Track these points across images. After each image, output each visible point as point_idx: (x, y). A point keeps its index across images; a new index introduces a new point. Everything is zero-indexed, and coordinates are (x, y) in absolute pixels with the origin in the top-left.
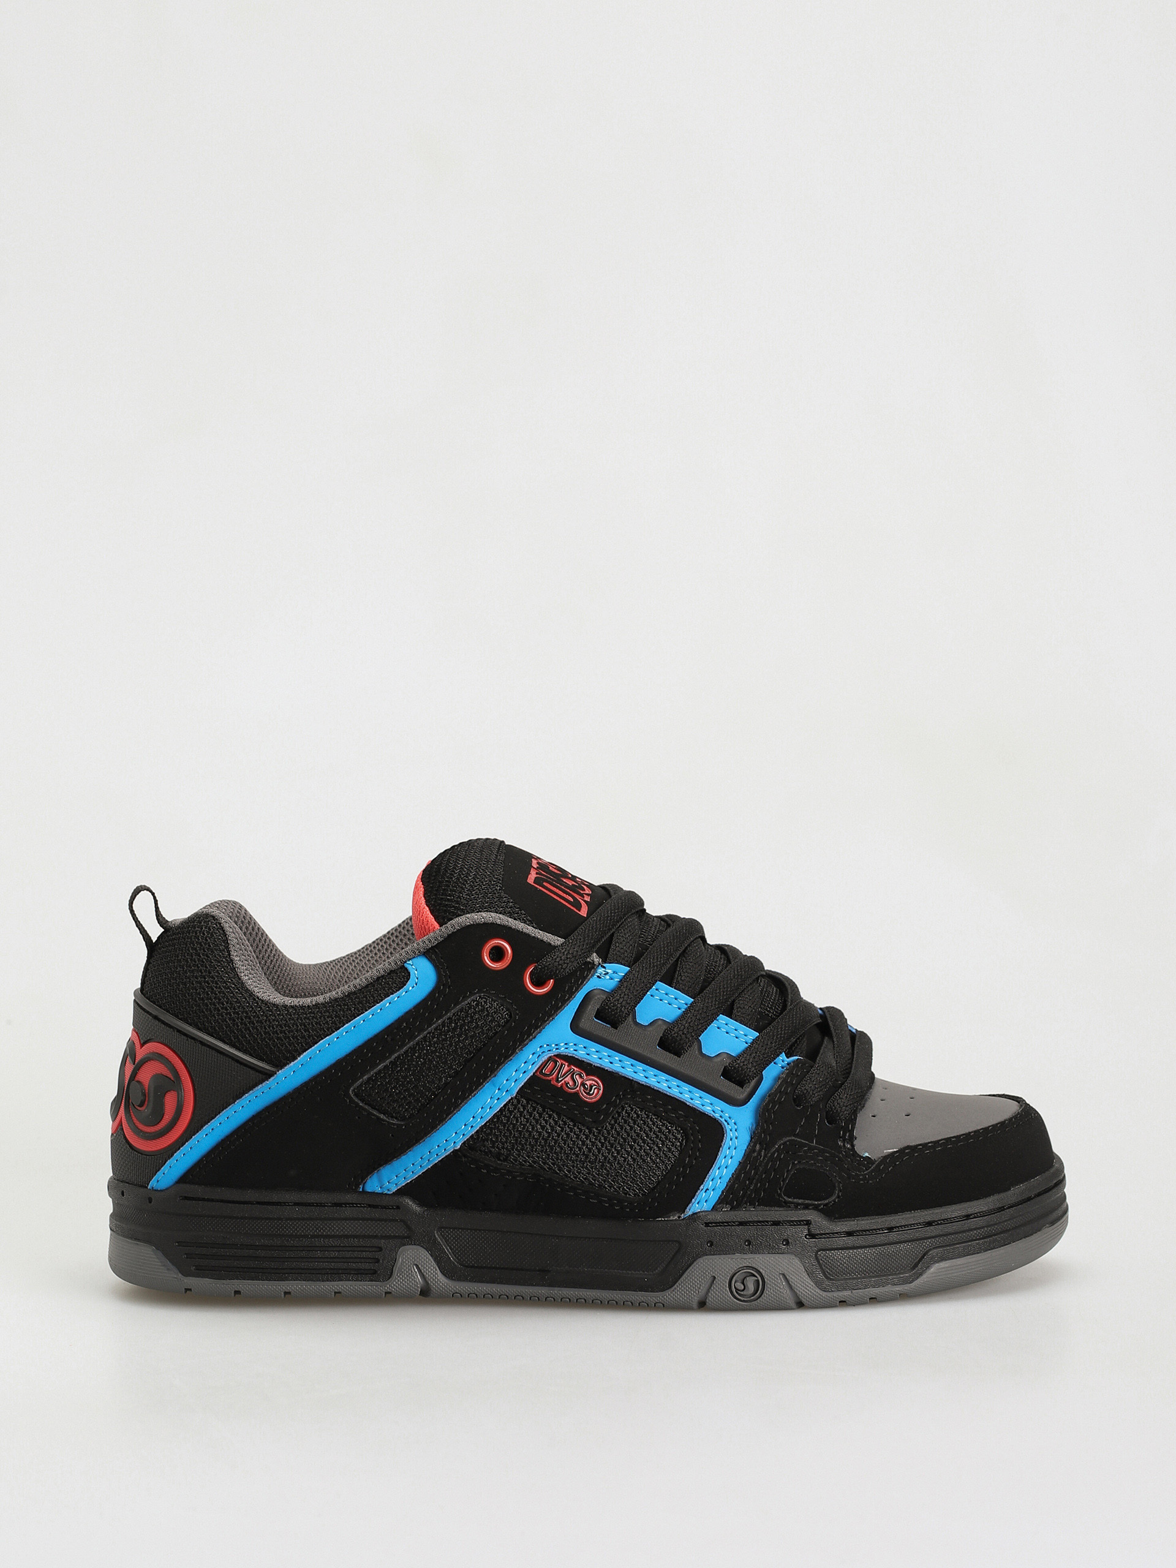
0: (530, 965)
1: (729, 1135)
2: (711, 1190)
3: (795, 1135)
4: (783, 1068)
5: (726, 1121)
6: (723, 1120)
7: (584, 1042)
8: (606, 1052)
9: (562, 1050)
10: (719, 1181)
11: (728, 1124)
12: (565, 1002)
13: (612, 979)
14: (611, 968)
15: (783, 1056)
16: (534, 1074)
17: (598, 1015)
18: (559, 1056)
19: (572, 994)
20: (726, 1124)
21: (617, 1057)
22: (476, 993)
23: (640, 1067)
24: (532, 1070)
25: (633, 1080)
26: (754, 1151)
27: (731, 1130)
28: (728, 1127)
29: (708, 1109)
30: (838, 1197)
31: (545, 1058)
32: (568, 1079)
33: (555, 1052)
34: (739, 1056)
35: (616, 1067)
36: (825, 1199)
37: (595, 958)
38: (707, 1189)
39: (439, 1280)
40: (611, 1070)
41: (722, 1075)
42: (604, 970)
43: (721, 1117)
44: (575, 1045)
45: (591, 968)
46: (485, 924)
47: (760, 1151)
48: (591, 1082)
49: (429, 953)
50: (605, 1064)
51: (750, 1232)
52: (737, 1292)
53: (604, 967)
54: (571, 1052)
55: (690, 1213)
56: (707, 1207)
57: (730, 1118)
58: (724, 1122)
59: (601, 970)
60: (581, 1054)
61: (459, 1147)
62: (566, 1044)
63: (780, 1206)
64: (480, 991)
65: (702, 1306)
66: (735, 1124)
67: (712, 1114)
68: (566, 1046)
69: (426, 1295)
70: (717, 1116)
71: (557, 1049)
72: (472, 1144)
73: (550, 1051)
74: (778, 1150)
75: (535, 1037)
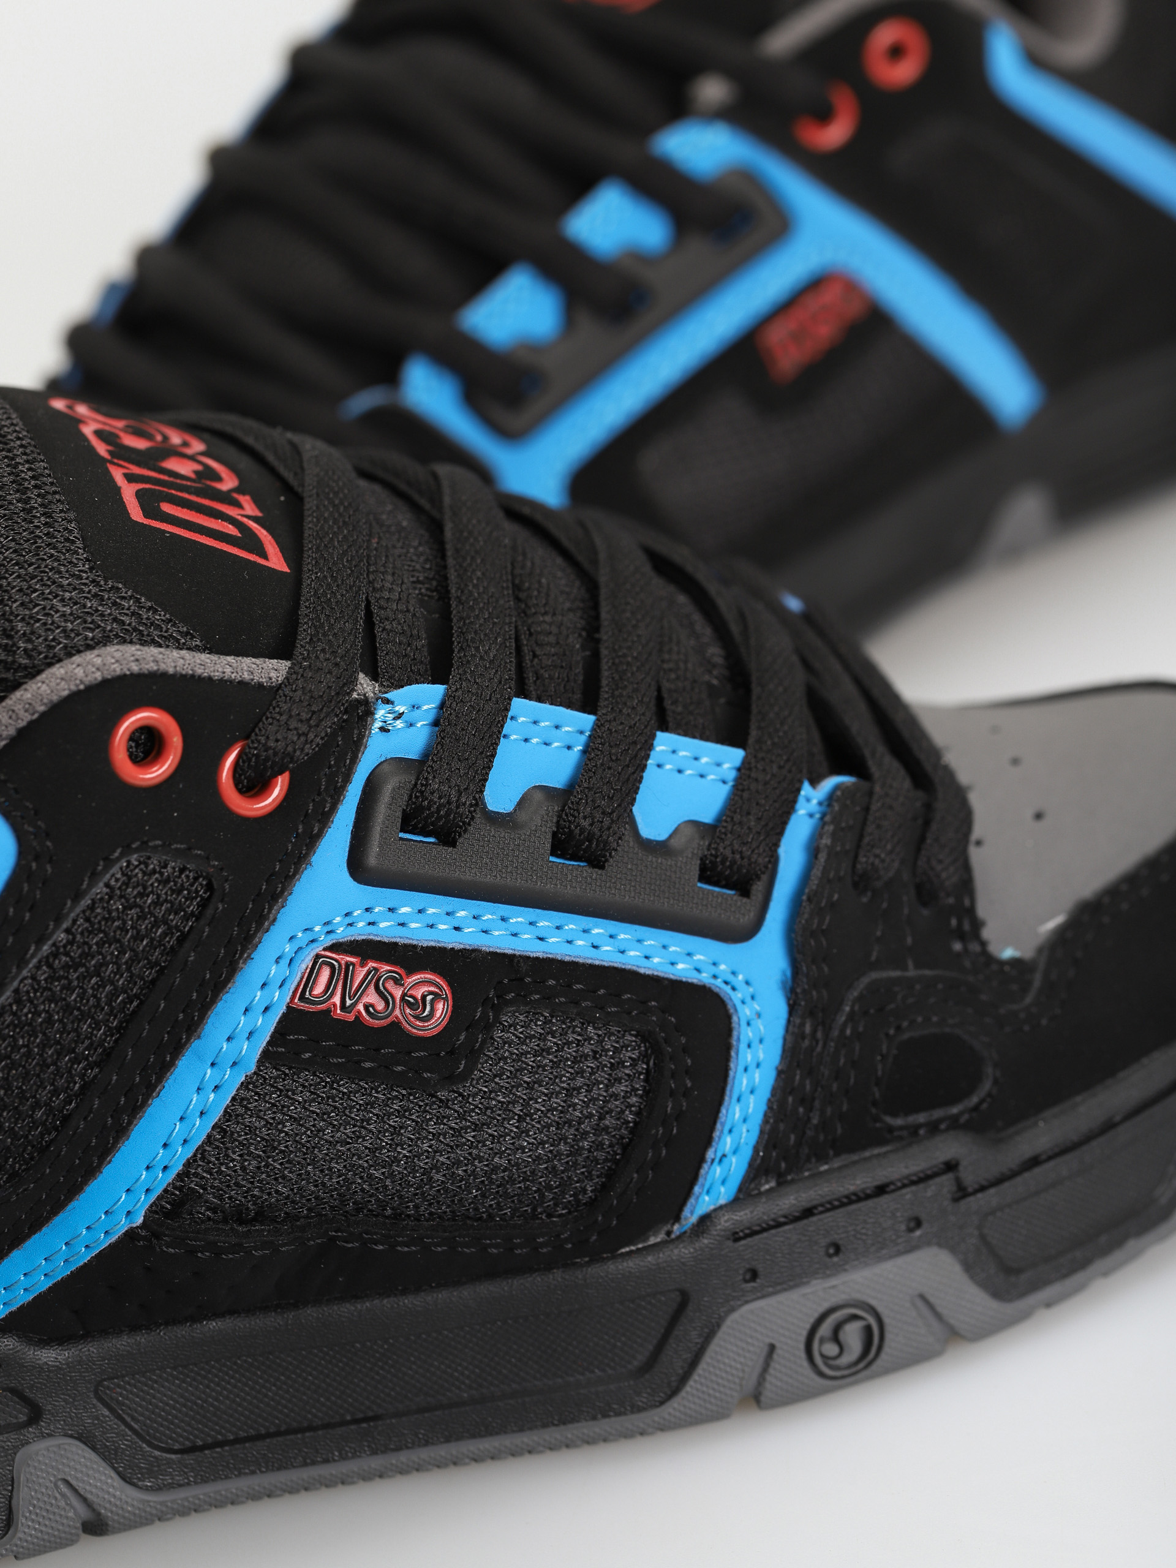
1: (744, 1012)
2: (729, 1155)
3: (876, 966)
4: (811, 815)
5: (726, 983)
6: (719, 982)
7: (381, 897)
8: (435, 905)
9: (342, 934)
10: (744, 1130)
11: (734, 989)
12: (325, 818)
13: (411, 725)
14: (404, 697)
15: (806, 789)
16: (288, 1007)
17: (407, 825)
18: (335, 947)
19: (337, 794)
20: (728, 989)
21: (464, 909)
22: (118, 859)
23: (519, 916)
24: (281, 1000)
25: (514, 955)
26: (803, 1036)
27: (743, 1002)
28: (736, 997)
29: (682, 970)
30: (996, 1082)
31: (305, 962)
32: (372, 997)
33: (327, 944)
34: (719, 819)
35: (470, 938)
36: (968, 1094)
37: (365, 686)
38: (724, 1156)
40: (462, 946)
41: (703, 878)
42: (389, 707)
43: (715, 977)
44: (367, 910)
45: (363, 711)
46: (105, 683)
47: (814, 1031)
48: (424, 989)
50: (444, 936)
51: (835, 1222)
52: (826, 1364)
53: (387, 701)
54: (361, 931)
55: (694, 1219)
56: (724, 1194)
57: (734, 973)
58: (723, 986)
59: (381, 713)
60: (386, 930)
61: (140, 1221)
62: (347, 915)
63: (881, 1142)
64: (127, 850)
66: (747, 983)
67: (693, 978)
68: (349, 920)
70: (705, 978)
71: (329, 932)
72: (171, 1206)
73: (312, 941)
74: (851, 1017)
75: (275, 920)
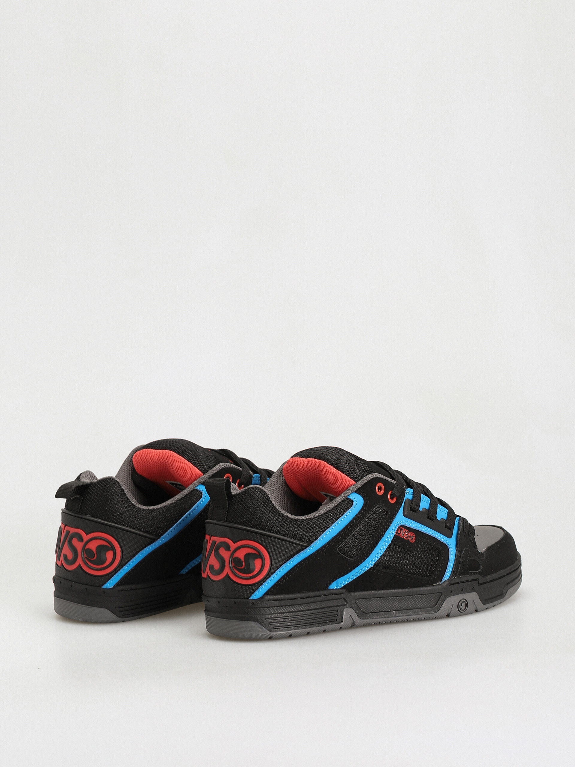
0: (389, 491)
1: (450, 550)
3: (467, 547)
6: (447, 544)
7: (407, 520)
9: (402, 524)
10: (450, 568)
11: (449, 545)
12: (400, 506)
13: (410, 494)
14: (409, 490)
17: (410, 509)
19: (402, 503)
21: (417, 524)
22: (376, 505)
23: (423, 527)
24: (394, 533)
25: (423, 532)
28: (449, 547)
29: (443, 541)
30: (483, 569)
31: (397, 527)
32: (405, 535)
33: (400, 525)
36: (479, 570)
37: (404, 487)
38: (448, 571)
39: (357, 620)
40: (416, 529)
41: (445, 527)
42: (407, 491)
44: (405, 521)
46: (376, 478)
47: (459, 555)
48: (412, 535)
49: (358, 491)
51: (463, 585)
52: (460, 610)
54: (404, 524)
55: (443, 581)
56: (447, 578)
57: (449, 543)
60: (407, 525)
61: (373, 566)
62: (403, 521)
63: (468, 574)
65: (448, 616)
66: (451, 545)
69: (353, 626)
70: (445, 543)
71: (400, 523)
72: (377, 564)
73: (398, 525)
75: (394, 520)
